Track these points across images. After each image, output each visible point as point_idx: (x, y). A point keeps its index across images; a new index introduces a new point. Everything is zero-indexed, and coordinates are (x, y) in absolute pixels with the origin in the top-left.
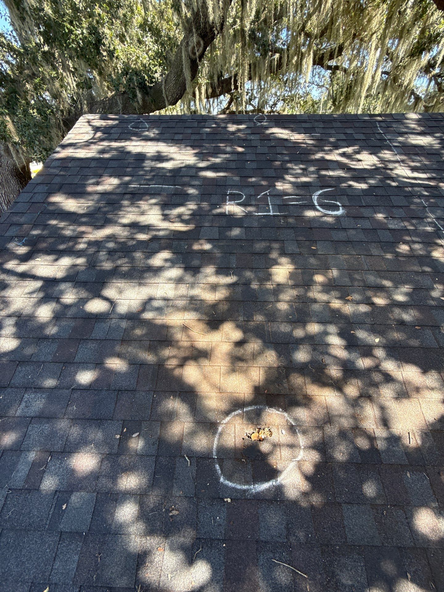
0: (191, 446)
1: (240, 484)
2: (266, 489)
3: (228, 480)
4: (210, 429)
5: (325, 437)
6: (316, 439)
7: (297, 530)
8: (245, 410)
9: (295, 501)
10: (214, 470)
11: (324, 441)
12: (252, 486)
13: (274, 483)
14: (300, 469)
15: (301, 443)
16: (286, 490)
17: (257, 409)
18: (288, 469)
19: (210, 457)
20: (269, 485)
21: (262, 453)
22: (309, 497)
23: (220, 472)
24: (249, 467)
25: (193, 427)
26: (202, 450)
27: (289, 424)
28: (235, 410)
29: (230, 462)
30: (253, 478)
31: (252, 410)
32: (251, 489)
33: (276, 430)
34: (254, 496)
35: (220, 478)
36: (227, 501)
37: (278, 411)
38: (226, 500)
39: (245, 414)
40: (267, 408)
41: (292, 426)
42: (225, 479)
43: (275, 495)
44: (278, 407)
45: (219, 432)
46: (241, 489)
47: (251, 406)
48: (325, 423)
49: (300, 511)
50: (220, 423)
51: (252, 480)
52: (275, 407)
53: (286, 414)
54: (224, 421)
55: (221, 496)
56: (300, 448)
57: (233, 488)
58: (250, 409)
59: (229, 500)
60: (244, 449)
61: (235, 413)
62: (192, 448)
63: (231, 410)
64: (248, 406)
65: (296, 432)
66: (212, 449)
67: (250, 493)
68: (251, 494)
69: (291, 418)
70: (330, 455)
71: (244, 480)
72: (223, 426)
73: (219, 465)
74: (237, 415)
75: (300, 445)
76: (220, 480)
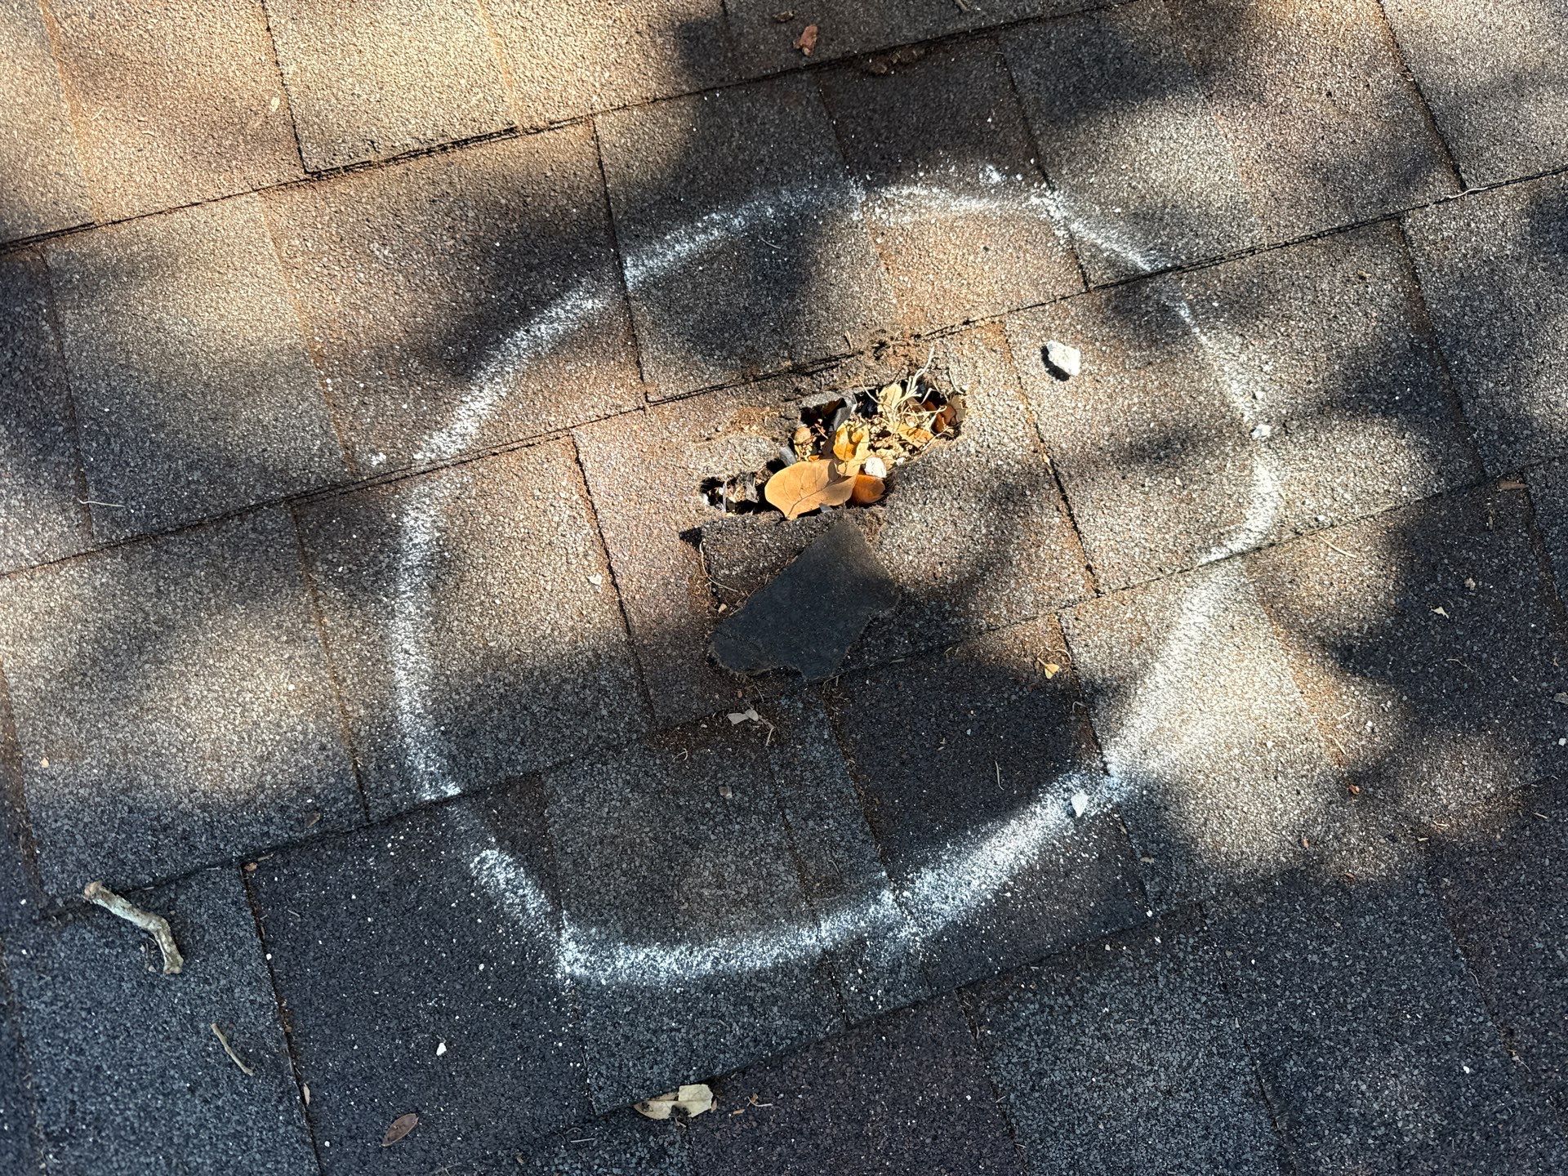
0: (133, 785)
1: (765, 923)
2: (1024, 877)
3: (633, 939)
4: (308, 560)
5: (1428, 292)
6: (1360, 330)
7: (1356, 1073)
8: (632, 274)
9: (1290, 876)
10: (468, 908)
11: (1423, 327)
12: (887, 896)
13: (1080, 803)
14: (1276, 616)
15: (1241, 403)
16: (1194, 817)
17: (756, 231)
18: (1177, 650)
19: (379, 810)
20: (1037, 834)
21: (908, 599)
22: (1396, 799)
23: (534, 900)
24: (818, 752)
25: (103, 595)
26: (281, 776)
27: (1097, 275)
28: (526, 309)
29: (616, 784)
30: (877, 834)
31: (710, 256)
32: (881, 931)
33: (989, 368)
34: (925, 974)
35: (546, 953)
36: (679, 1112)
37: (974, 189)
38: (661, 1109)
39: (644, 314)
40: (859, 195)
41: (1133, 281)
42: (599, 947)
43: (1115, 889)
44: (960, 158)
45: (415, 557)
46: (784, 969)
47: (689, 215)
48: (1408, 177)
49: (1349, 929)
50: (397, 476)
51: (874, 850)
52: (931, 163)
53: (1052, 204)
54: (438, 439)
55: (602, 1101)
56: (1244, 438)
57: (709, 985)
58: (684, 249)
59: (696, 1099)
60: (718, 620)
61: (544, 330)
62: (150, 795)
63: (482, 321)
64: (657, 231)
65: (1178, 322)
66: (389, 728)
67: (884, 960)
68: (894, 970)
69: (1104, 221)
70: (1503, 415)
71: (792, 881)
72: (445, 486)
73: (511, 844)
74: (566, 344)
75: (1236, 424)
76: (551, 965)
